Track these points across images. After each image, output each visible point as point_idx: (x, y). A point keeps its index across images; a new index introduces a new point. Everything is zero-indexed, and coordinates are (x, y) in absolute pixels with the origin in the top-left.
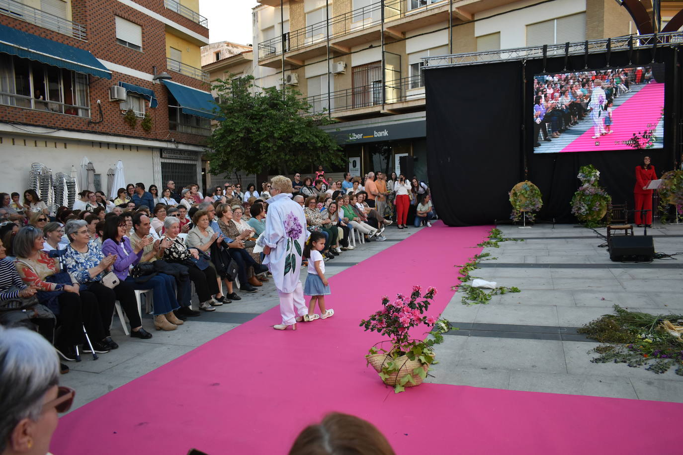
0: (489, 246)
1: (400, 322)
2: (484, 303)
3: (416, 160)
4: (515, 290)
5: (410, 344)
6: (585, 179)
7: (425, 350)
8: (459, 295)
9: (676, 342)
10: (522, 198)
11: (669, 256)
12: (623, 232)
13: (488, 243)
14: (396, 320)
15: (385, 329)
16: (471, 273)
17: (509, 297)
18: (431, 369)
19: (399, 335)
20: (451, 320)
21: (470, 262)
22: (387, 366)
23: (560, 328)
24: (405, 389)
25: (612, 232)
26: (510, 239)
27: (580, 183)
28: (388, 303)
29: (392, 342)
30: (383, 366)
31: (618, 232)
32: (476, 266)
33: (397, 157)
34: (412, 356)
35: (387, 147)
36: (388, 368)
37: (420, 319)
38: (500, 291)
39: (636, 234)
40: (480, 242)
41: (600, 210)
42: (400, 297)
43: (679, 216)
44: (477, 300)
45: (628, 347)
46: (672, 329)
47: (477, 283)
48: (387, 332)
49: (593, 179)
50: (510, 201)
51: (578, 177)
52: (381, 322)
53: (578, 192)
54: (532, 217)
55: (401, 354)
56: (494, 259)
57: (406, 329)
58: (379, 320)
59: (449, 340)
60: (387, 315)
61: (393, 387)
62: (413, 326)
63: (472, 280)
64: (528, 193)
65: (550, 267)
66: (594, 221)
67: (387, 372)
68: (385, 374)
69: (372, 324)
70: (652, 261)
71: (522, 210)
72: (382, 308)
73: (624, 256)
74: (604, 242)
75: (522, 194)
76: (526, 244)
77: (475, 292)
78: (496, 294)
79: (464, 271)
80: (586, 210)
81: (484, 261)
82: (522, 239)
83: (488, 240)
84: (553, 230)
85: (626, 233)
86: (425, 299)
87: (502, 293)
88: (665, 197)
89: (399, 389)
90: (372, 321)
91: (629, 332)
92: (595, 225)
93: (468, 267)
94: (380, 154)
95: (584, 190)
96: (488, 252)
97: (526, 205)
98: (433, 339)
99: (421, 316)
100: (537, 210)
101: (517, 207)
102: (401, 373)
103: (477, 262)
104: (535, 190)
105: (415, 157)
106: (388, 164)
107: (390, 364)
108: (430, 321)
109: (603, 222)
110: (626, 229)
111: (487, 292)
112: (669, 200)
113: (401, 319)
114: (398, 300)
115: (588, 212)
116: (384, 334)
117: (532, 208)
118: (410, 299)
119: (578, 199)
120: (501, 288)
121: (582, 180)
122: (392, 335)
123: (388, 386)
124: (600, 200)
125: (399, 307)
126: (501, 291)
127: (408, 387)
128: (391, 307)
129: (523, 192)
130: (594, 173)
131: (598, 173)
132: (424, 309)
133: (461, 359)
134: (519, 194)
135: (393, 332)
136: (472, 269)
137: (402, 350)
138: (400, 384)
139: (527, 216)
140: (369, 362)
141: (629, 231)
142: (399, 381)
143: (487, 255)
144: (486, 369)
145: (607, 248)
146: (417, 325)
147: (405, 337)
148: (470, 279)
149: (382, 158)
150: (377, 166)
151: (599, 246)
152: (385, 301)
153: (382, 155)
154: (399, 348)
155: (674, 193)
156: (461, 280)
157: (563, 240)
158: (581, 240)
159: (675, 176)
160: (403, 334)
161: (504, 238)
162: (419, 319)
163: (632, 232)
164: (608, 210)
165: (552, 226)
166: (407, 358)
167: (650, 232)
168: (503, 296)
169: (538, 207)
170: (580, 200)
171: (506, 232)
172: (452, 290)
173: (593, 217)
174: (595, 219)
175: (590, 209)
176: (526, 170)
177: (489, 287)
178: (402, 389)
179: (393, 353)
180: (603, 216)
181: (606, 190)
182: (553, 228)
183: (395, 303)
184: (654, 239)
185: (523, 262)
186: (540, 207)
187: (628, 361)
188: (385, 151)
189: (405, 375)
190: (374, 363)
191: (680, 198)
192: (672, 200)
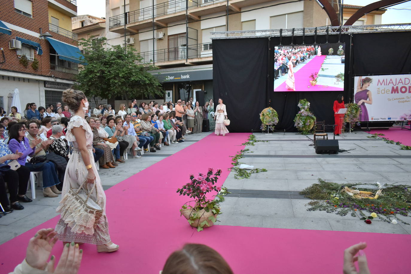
0: (249, 145)
1: (201, 189)
2: (247, 178)
3: (206, 93)
4: (264, 170)
5: (206, 203)
6: (302, 107)
7: (215, 206)
8: (233, 173)
9: (351, 198)
10: (267, 117)
11: (346, 151)
12: (323, 137)
13: (248, 143)
14: (198, 189)
15: (191, 194)
16: (239, 160)
17: (261, 174)
18: (218, 217)
19: (200, 197)
20: (228, 188)
21: (238, 154)
22: (193, 216)
23: (290, 192)
24: (203, 229)
25: (317, 137)
26: (260, 141)
27: (299, 109)
28: (193, 179)
29: (196, 201)
30: (191, 216)
31: (320, 137)
32: (242, 156)
33: (195, 91)
34: (207, 209)
35: (188, 85)
36: (193, 217)
37: (213, 188)
38: (256, 171)
39: (329, 138)
40: (244, 142)
41: (310, 125)
42: (200, 175)
43: (351, 129)
44: (243, 176)
45: (326, 202)
46: (349, 191)
47: (242, 166)
48: (193, 196)
49: (306, 107)
50: (260, 119)
51: (298, 106)
52: (189, 190)
53: (298, 114)
54: (273, 128)
55: (201, 208)
56: (252, 152)
57: (204, 194)
58: (189, 188)
59: (227, 199)
60: (193, 186)
61: (196, 228)
62: (208, 192)
63: (240, 165)
64: (271, 114)
65: (283, 157)
66: (306, 131)
67: (193, 219)
68: (191, 220)
69: (184, 191)
70: (338, 153)
71: (267, 124)
72: (190, 181)
73: (323, 151)
74: (312, 143)
75: (267, 115)
76: (269, 143)
77: (242, 172)
78: (254, 172)
79: (235, 160)
80: (302, 125)
81: (246, 153)
82: (267, 141)
83: (248, 141)
84: (284, 136)
85: (324, 138)
86: (215, 176)
87: (257, 172)
89: (199, 229)
90: (184, 189)
91: (327, 193)
92: (307, 133)
93: (237, 157)
94: (184, 89)
95: (301, 113)
96: (248, 148)
97: (269, 121)
98: (218, 199)
99: (213, 186)
100: (276, 124)
101: (265, 122)
102: (201, 220)
103: (242, 154)
104: (274, 112)
105: (205, 91)
106: (189, 95)
107: (194, 214)
108: (218, 189)
109: (311, 132)
110: (324, 136)
111: (248, 172)
112: (346, 120)
113: (201, 188)
114: (199, 177)
115: (303, 126)
116: (191, 197)
117: (273, 123)
118: (207, 176)
119: (298, 118)
120: (256, 169)
121: (300, 107)
122: (196, 197)
123: (193, 228)
124: (310, 119)
125: (200, 181)
126: (257, 171)
127: (205, 228)
128: (195, 181)
129: (268, 114)
130: (307, 104)
131: (309, 104)
132: (214, 182)
133: (235, 210)
134: (265, 115)
135: (197, 195)
136: (239, 158)
137: (202, 206)
138: (200, 226)
139: (270, 128)
140: (182, 213)
141: (326, 137)
142: (200, 225)
143: (248, 150)
144: (249, 216)
145: (314, 146)
146: (211, 191)
147: (204, 198)
148: (239, 164)
149: (186, 91)
150: (182, 96)
151: (309, 145)
152: (192, 177)
153: (186, 90)
154: (200, 205)
155: (349, 116)
156: (233, 164)
157: (290, 141)
158: (300, 141)
159: (350, 107)
160: (202, 196)
161: (257, 140)
162: (212, 188)
163: (327, 137)
164: (314, 124)
165: (283, 133)
166: (204, 211)
167: (337, 138)
168: (257, 174)
169: (276, 123)
170: (299, 119)
171: (258, 136)
172: (228, 171)
173: (306, 128)
174: (307, 130)
175: (304, 124)
176: (270, 101)
177: (250, 168)
178: (202, 229)
179: (196, 208)
180: (311, 128)
181: (313, 114)
182: (284, 135)
183: (198, 178)
184: (339, 141)
185: (268, 154)
186: (277, 122)
187: (326, 210)
188: (187, 87)
189: (203, 221)
190: (185, 214)
191: (352, 119)
192: (348, 120)
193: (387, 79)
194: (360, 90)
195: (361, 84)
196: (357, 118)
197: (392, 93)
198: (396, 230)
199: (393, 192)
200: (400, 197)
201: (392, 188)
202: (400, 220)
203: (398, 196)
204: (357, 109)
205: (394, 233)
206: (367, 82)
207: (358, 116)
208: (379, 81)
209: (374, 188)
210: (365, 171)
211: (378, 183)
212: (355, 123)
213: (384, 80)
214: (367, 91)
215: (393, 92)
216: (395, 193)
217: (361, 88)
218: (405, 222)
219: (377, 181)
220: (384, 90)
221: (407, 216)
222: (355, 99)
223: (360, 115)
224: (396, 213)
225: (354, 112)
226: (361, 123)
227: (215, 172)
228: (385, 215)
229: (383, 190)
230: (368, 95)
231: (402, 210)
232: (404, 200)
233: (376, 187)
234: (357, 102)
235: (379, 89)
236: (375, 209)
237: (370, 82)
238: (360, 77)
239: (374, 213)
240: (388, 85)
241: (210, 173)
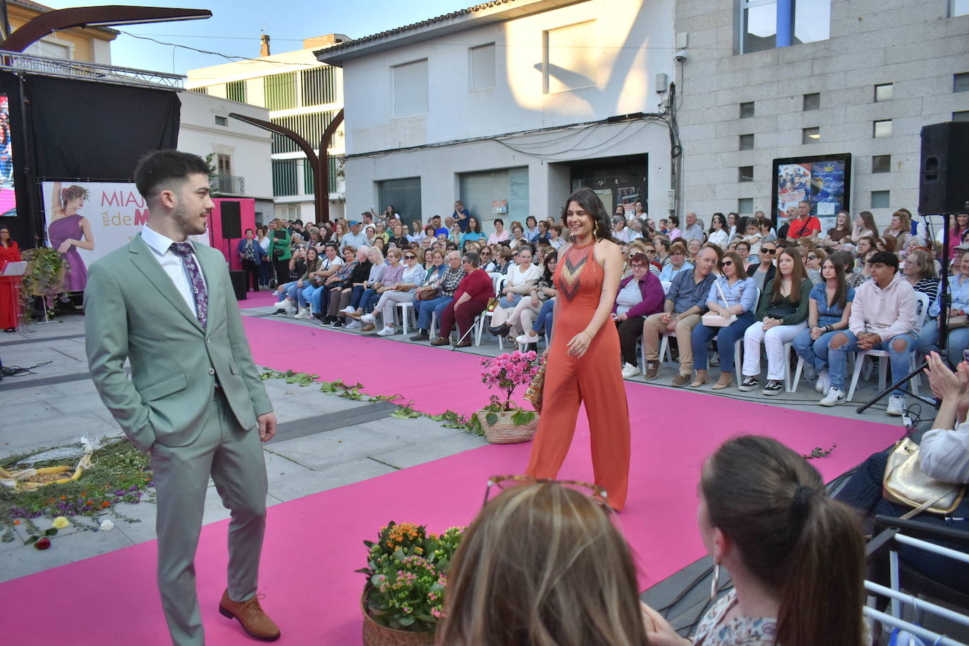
11: (27, 370)
43: (49, 311)
88: (26, 286)
112: (32, 291)
155: (37, 279)
159: (37, 257)
191: (47, 287)
192: (37, 290)
193: (121, 192)
194: (61, 216)
195: (62, 202)
196: (61, 285)
197: (136, 223)
204: (57, 263)
206: (77, 197)
207: (62, 277)
208: (104, 195)
212: (55, 297)
213: (115, 195)
214: (79, 218)
215: (140, 222)
217: (63, 211)
220: (119, 218)
222: (51, 238)
223: (68, 277)
225: (52, 269)
226: (70, 295)
230: (82, 227)
234: (56, 246)
235: (106, 213)
237: (83, 196)
238: (58, 184)
240: (126, 205)
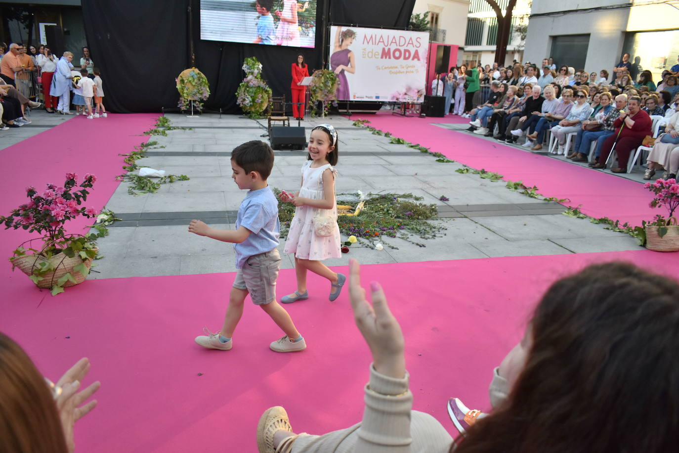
0: (156, 134)
1: (52, 215)
2: (152, 192)
3: (67, 33)
4: (184, 178)
5: (67, 240)
6: (249, 71)
7: (87, 245)
8: (125, 185)
10: (189, 86)
12: (281, 123)
13: (156, 131)
14: (47, 214)
15: (33, 226)
16: (137, 162)
17: (177, 185)
18: (94, 264)
19: (52, 231)
20: (116, 211)
21: (136, 151)
22: (39, 267)
23: (228, 212)
24: (64, 289)
25: (272, 122)
26: (178, 128)
27: (244, 75)
28: (35, 195)
29: (45, 239)
30: (35, 268)
31: (277, 123)
32: (143, 155)
33: (42, 26)
34: (70, 252)
35: (27, 13)
36: (41, 269)
37: (78, 210)
38: (169, 180)
39: (291, 125)
40: (147, 129)
41: (262, 102)
42: (51, 187)
43: (325, 111)
44: (145, 190)
45: (286, 224)
47: (144, 172)
48: (36, 229)
49: (256, 71)
50: (177, 89)
51: (243, 69)
52: (28, 218)
53: (243, 83)
54: (200, 107)
55: (56, 252)
56: (162, 147)
57: (61, 224)
58: (25, 215)
59: (115, 232)
60: (36, 209)
61: (50, 289)
62: (69, 219)
63: (139, 169)
64: (196, 81)
65: (218, 156)
66: (257, 112)
67: (40, 273)
68: (37, 276)
69: (14, 221)
70: (304, 149)
71: (189, 99)
72: (28, 201)
73: (282, 145)
74: (265, 132)
75: (190, 81)
76: (194, 132)
77: (142, 181)
78: (165, 182)
79: (129, 160)
80: (250, 102)
81: (151, 149)
82: (190, 128)
83: (155, 128)
84: (220, 120)
85: (284, 124)
86: (83, 188)
87: (171, 182)
88: (315, 94)
89: (56, 291)
90: (14, 217)
91: (286, 211)
92: (257, 116)
93: (134, 156)
94: (18, 20)
95: (248, 82)
96: (156, 140)
97: (194, 93)
98: (96, 233)
99: (79, 208)
100: (205, 100)
101: (185, 95)
102: (58, 273)
103: (144, 150)
104: (202, 78)
105: (65, 30)
106: (30, 34)
107: (43, 264)
108: (90, 212)
109: (264, 114)
110: (284, 121)
111: (155, 181)
112: (317, 97)
113: (53, 212)
114: (48, 191)
115: (252, 103)
116: (32, 231)
117: (200, 97)
118: (64, 189)
119: (243, 91)
120: (170, 177)
121: (246, 72)
122: (43, 232)
123: (42, 289)
124: (262, 93)
125: (50, 198)
126: (171, 179)
127: (68, 286)
128: (38, 199)
129: (190, 79)
130: (257, 66)
131: (261, 66)
132: (81, 199)
133: (129, 250)
134: (186, 81)
135: (44, 227)
136: (138, 158)
137: (58, 247)
138: (57, 285)
139: (195, 105)
140: (15, 264)
141: (286, 122)
142: (56, 283)
143: (155, 143)
144: (156, 257)
145: (268, 138)
146: (74, 217)
147: (60, 232)
148: (137, 168)
149: (22, 26)
150: (14, 34)
151: (261, 136)
152: (31, 192)
153: (22, 23)
154: (54, 245)
155: (321, 90)
156: (127, 169)
157: (230, 130)
158: (246, 130)
159: (323, 75)
160: (57, 229)
161: (172, 127)
162: (76, 212)
163: (289, 124)
164: (269, 101)
165: (218, 116)
166: (64, 255)
167: (303, 124)
168: (172, 184)
169: (205, 96)
170: (244, 91)
171: (174, 120)
172: (117, 180)
173: (256, 108)
174: (258, 111)
175: (253, 101)
176: (193, 57)
177: (158, 176)
178: (62, 290)
179: (46, 252)
180: (264, 108)
181: (267, 84)
182: (220, 118)
183: (45, 194)
184: (306, 130)
185: (191, 151)
186: (208, 96)
187: (285, 237)
188: (26, 17)
189: (63, 275)
190: (22, 265)
191: (326, 95)
192: (320, 96)
193: (376, 35)
194: (339, 49)
195: (341, 40)
196: (334, 95)
197: (382, 57)
198: (381, 258)
199: (378, 204)
200: (388, 211)
201: (377, 199)
202: (386, 244)
203: (385, 210)
204: (333, 80)
205: (378, 262)
206: (349, 37)
207: (335, 91)
208: (365, 36)
209: (354, 200)
210: (342, 175)
211: (360, 192)
212: (330, 102)
213: (372, 37)
214: (348, 51)
215: (384, 57)
216: (381, 206)
217: (340, 46)
218: (392, 245)
219: (357, 190)
220: (372, 53)
221: (395, 237)
222: (331, 64)
223: (338, 90)
224: (382, 234)
225: (330, 84)
226: (338, 102)
227: (80, 180)
228: (367, 239)
229: (366, 203)
230: (349, 57)
231: (390, 229)
232: (393, 214)
233: (356, 198)
234: (334, 69)
235: (365, 49)
236: (354, 230)
237: (353, 37)
238: (340, 27)
239: (352, 237)
240: (378, 44)
241: (71, 182)
